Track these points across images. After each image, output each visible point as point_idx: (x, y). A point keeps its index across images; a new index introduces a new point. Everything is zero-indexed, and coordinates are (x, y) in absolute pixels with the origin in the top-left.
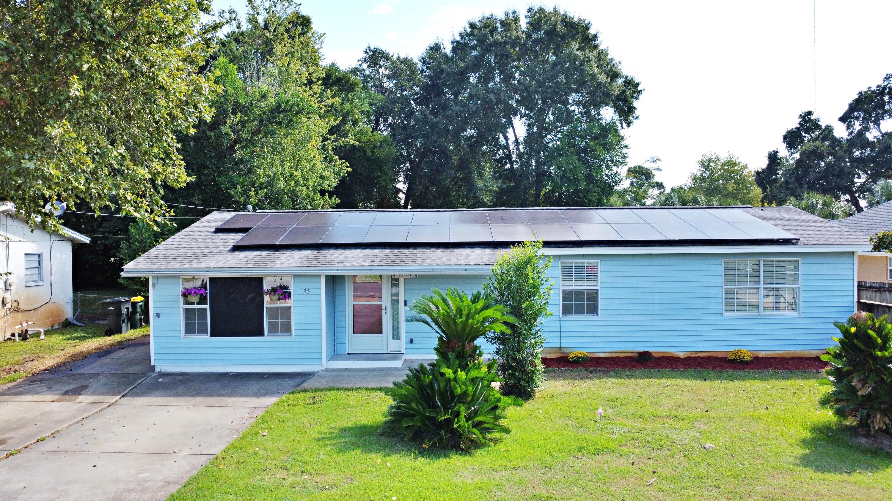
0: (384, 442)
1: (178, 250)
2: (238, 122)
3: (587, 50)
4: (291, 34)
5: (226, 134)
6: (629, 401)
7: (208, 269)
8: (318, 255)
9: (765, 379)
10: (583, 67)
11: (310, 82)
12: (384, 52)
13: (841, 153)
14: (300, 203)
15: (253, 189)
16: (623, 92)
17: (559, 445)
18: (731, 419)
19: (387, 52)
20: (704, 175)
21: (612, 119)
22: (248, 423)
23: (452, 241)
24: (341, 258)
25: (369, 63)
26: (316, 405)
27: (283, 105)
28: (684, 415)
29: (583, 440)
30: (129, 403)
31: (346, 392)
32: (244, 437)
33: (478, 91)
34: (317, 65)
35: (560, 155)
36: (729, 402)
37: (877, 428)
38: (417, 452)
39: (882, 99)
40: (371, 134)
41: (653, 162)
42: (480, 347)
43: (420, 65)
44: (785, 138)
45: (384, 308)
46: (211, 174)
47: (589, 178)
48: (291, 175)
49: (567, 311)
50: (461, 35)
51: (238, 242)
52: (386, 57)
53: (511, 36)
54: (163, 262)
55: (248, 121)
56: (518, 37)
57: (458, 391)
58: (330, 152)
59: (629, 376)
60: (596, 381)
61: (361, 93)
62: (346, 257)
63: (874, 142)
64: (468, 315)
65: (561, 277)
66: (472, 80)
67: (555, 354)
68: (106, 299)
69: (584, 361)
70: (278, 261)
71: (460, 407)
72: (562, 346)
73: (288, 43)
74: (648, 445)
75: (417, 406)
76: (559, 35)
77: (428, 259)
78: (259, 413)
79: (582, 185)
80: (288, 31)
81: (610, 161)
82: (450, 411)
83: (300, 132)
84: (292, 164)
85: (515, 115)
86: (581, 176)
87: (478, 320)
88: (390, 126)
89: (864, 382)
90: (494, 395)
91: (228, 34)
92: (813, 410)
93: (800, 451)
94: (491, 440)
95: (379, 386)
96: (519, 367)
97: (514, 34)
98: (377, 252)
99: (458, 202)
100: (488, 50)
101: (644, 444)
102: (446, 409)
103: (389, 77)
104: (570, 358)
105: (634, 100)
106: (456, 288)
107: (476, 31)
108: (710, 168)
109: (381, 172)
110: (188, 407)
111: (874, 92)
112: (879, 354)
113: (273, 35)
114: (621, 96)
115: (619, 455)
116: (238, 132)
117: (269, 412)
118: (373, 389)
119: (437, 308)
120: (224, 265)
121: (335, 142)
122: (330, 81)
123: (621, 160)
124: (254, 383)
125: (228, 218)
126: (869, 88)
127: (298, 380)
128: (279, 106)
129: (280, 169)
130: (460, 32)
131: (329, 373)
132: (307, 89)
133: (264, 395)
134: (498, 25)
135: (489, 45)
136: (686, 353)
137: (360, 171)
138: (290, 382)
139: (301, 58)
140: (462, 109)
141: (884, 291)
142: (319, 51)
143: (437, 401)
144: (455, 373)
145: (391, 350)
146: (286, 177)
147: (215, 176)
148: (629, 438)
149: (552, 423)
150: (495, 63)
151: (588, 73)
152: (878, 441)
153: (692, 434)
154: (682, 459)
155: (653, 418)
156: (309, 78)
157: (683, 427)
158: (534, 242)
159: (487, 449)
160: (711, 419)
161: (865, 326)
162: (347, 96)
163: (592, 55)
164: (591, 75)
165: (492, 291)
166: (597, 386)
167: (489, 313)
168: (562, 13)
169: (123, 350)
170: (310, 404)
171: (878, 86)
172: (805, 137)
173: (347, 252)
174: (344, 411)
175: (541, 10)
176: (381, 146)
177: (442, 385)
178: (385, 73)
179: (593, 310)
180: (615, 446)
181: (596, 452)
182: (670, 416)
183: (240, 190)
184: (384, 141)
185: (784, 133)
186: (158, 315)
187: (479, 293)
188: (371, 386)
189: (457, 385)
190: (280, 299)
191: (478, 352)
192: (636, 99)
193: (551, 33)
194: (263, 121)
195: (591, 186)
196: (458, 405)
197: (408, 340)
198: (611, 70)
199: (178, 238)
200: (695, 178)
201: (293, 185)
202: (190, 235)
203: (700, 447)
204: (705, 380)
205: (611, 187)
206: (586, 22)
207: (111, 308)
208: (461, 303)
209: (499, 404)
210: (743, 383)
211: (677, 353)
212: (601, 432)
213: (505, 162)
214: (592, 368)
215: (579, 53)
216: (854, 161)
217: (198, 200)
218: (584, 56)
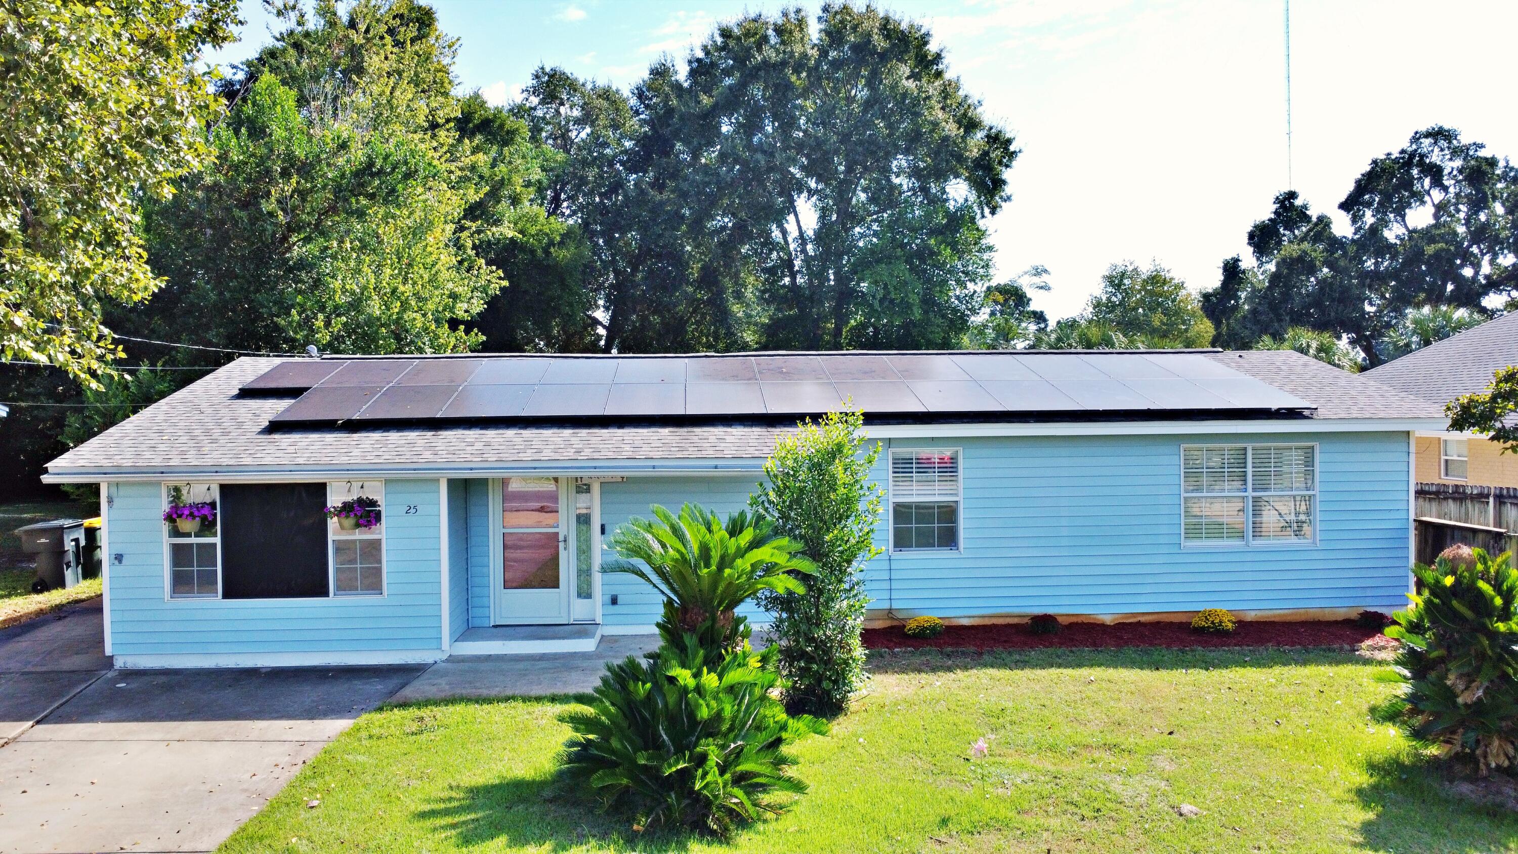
0: (555, 818)
1: (161, 432)
2: (293, 192)
3: (924, 80)
4: (398, 37)
5: (271, 214)
6: (1026, 716)
7: (218, 467)
8: (434, 439)
9: (1264, 666)
10: (917, 109)
11: (434, 126)
12: (568, 78)
13: (1342, 263)
14: (412, 342)
15: (321, 316)
16: (986, 154)
17: (903, 817)
18: (1217, 747)
19: (575, 75)
20: (1114, 299)
21: (966, 200)
22: (286, 776)
23: (689, 412)
24: (478, 446)
25: (541, 96)
26: (424, 737)
27: (379, 163)
28: (1129, 742)
29: (947, 802)
30: (49, 737)
31: (485, 706)
32: (273, 809)
33: (734, 147)
34: (446, 94)
35: (878, 261)
36: (1208, 712)
37: (1493, 765)
38: (621, 842)
39: (1408, 172)
40: (544, 221)
41: (1035, 275)
42: (746, 618)
43: (633, 101)
44: (1251, 236)
45: (561, 538)
46: (242, 288)
47: (928, 302)
48: (394, 291)
49: (901, 541)
50: (705, 48)
51: (279, 416)
52: (572, 86)
53: (792, 52)
54: (129, 453)
55: (311, 190)
56: (804, 55)
57: (704, 713)
58: (469, 252)
59: (1019, 664)
60: (960, 674)
61: (527, 147)
62: (488, 444)
63: (1396, 244)
64: (723, 558)
65: (891, 479)
66: (725, 129)
67: (881, 622)
68: (37, 521)
69: (934, 634)
70: (356, 452)
71: (708, 745)
72: (893, 607)
73: (392, 53)
74: (1072, 809)
75: (623, 744)
76: (876, 52)
77: (646, 448)
78: (310, 753)
79: (917, 314)
80: (391, 31)
81: (963, 272)
82: (687, 754)
83: (411, 213)
84: (396, 271)
85: (800, 192)
86: (914, 299)
87: (743, 570)
88: (581, 208)
89: (1469, 679)
90: (774, 716)
91: (281, 34)
92: (1360, 726)
93: (1360, 815)
94: (770, 807)
95: (549, 692)
96: (819, 655)
97: (798, 49)
98: (548, 433)
99: (699, 343)
100: (751, 75)
101: (1065, 807)
102: (680, 751)
103: (577, 121)
104: (910, 630)
105: (1004, 169)
106: (700, 506)
107: (732, 43)
108: (1123, 287)
109: (563, 290)
110: (168, 742)
111: (1396, 161)
112: (1501, 627)
113: (364, 38)
114: (983, 160)
115: (1019, 832)
116: (293, 211)
117: (330, 752)
118: (538, 699)
119: (664, 546)
120: (247, 461)
121: (479, 234)
122: (471, 125)
123: (981, 271)
124: (307, 688)
125: (267, 370)
126: (1389, 154)
127: (394, 682)
128: (371, 164)
129: (373, 281)
130: (705, 43)
131: (455, 666)
132: (428, 137)
134: (770, 32)
135: (754, 67)
136: (1116, 616)
137: (525, 286)
138: (378, 686)
139: (416, 81)
140: (707, 179)
141: (1446, 499)
142: (452, 69)
143: (662, 732)
144: (697, 675)
145: (576, 617)
146: (385, 294)
147: (250, 292)
148: (1035, 795)
149: (884, 766)
150: (765, 100)
151: (926, 120)
152: (1494, 789)
153: (1151, 782)
154: (1142, 839)
155: (1074, 749)
156: (431, 118)
157: (1134, 769)
158: (847, 414)
159: (760, 827)
160: (1181, 751)
161: (1471, 575)
162: (500, 153)
163: (933, 89)
164: (932, 123)
165: (766, 510)
166: (963, 684)
167: (764, 554)
168: (881, 15)
169: (61, 623)
170: (413, 734)
171: (1403, 152)
172: (1284, 235)
173: (491, 434)
174: (479, 747)
175: (845, 9)
176: (562, 244)
177: (672, 699)
178: (569, 113)
179: (949, 539)
180: (1010, 815)
181: (975, 827)
182: (1105, 745)
183: (297, 318)
184: (568, 233)
185: (1250, 229)
186: (119, 558)
187: (742, 514)
188: (536, 691)
189: (701, 701)
190: (358, 525)
191: (742, 628)
192: (1007, 166)
193: (863, 48)
194: (340, 191)
195: (931, 315)
196: (703, 741)
197: (608, 599)
198: (965, 115)
199: (165, 408)
200: (1098, 305)
201: (396, 310)
202: (190, 402)
203: (1171, 810)
204: (1157, 669)
205: (963, 319)
206: (923, 32)
207: (43, 540)
208: (708, 535)
209: (784, 735)
210: (1224, 672)
211: (1100, 617)
212: (980, 783)
213: (782, 272)
214: (949, 649)
215: (911, 84)
216: (1364, 275)
217: (217, 335)
218: (920, 89)
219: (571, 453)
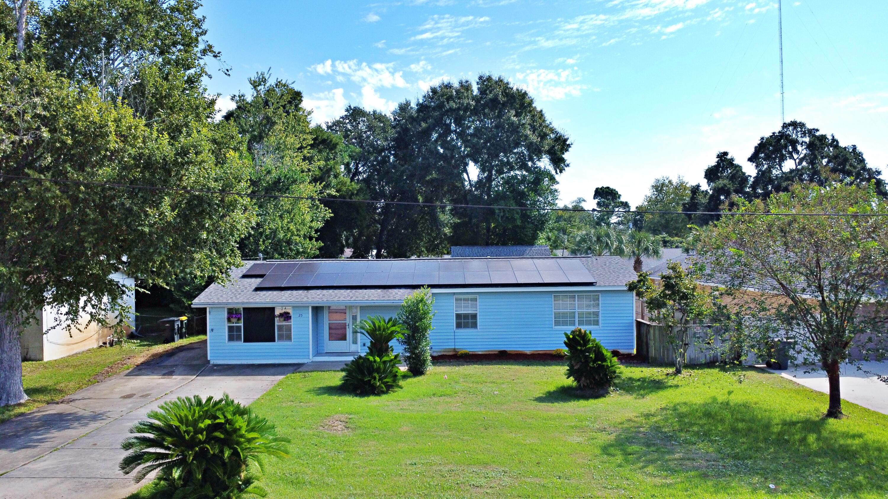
3: (522, 115)
7: (243, 303)
8: (307, 293)
10: (519, 130)
11: (302, 148)
12: (362, 111)
16: (553, 147)
19: (365, 110)
20: (659, 197)
21: (548, 167)
22: (270, 387)
23: (388, 284)
24: (321, 296)
25: (349, 120)
26: (306, 378)
27: (282, 178)
30: (202, 379)
32: (270, 391)
37: (582, 385)
40: (350, 184)
43: (392, 121)
44: (706, 173)
45: (347, 324)
48: (288, 228)
49: (458, 326)
50: (424, 98)
51: (258, 285)
52: (363, 114)
53: (463, 103)
54: (215, 298)
55: (257, 191)
56: (469, 104)
57: (375, 367)
58: (317, 202)
60: (465, 366)
61: (343, 147)
62: (324, 295)
64: (385, 329)
65: (455, 305)
66: (433, 138)
67: (452, 352)
68: (165, 318)
69: (466, 356)
70: (284, 298)
72: (455, 348)
74: (468, 393)
75: (356, 374)
76: (500, 103)
77: (373, 296)
78: (275, 383)
81: (542, 202)
82: (371, 376)
87: (389, 332)
94: (392, 391)
96: (417, 358)
97: (466, 101)
98: (342, 291)
100: (445, 114)
102: (369, 375)
104: (459, 355)
105: (564, 153)
106: (382, 314)
107: (436, 96)
108: (663, 192)
111: (775, 137)
114: (552, 151)
117: (280, 382)
118: (338, 371)
119: (370, 327)
120: (252, 301)
122: (317, 142)
124: (271, 369)
125: (250, 266)
127: (295, 367)
128: (279, 179)
129: (280, 224)
130: (424, 95)
131: (313, 363)
132: (299, 153)
133: (277, 375)
134: (454, 93)
136: (531, 351)
138: (291, 368)
143: (365, 372)
144: (375, 359)
145: (352, 350)
146: (285, 230)
149: (427, 385)
156: (300, 144)
159: (389, 394)
163: (526, 120)
164: (524, 136)
165: (402, 316)
168: (505, 82)
170: (303, 378)
173: (325, 291)
175: (489, 78)
176: (357, 194)
177: (368, 364)
179: (474, 325)
181: (441, 395)
183: (253, 241)
184: (360, 188)
185: (705, 170)
186: (212, 330)
189: (375, 364)
190: (285, 320)
191: (391, 349)
192: (566, 151)
193: (494, 101)
196: (375, 374)
197: (362, 344)
198: (542, 130)
201: (289, 236)
207: (167, 325)
208: (380, 323)
209: (397, 374)
215: (515, 119)
218: (519, 121)
219: (349, 298)
